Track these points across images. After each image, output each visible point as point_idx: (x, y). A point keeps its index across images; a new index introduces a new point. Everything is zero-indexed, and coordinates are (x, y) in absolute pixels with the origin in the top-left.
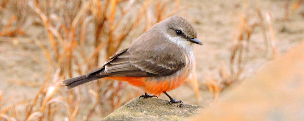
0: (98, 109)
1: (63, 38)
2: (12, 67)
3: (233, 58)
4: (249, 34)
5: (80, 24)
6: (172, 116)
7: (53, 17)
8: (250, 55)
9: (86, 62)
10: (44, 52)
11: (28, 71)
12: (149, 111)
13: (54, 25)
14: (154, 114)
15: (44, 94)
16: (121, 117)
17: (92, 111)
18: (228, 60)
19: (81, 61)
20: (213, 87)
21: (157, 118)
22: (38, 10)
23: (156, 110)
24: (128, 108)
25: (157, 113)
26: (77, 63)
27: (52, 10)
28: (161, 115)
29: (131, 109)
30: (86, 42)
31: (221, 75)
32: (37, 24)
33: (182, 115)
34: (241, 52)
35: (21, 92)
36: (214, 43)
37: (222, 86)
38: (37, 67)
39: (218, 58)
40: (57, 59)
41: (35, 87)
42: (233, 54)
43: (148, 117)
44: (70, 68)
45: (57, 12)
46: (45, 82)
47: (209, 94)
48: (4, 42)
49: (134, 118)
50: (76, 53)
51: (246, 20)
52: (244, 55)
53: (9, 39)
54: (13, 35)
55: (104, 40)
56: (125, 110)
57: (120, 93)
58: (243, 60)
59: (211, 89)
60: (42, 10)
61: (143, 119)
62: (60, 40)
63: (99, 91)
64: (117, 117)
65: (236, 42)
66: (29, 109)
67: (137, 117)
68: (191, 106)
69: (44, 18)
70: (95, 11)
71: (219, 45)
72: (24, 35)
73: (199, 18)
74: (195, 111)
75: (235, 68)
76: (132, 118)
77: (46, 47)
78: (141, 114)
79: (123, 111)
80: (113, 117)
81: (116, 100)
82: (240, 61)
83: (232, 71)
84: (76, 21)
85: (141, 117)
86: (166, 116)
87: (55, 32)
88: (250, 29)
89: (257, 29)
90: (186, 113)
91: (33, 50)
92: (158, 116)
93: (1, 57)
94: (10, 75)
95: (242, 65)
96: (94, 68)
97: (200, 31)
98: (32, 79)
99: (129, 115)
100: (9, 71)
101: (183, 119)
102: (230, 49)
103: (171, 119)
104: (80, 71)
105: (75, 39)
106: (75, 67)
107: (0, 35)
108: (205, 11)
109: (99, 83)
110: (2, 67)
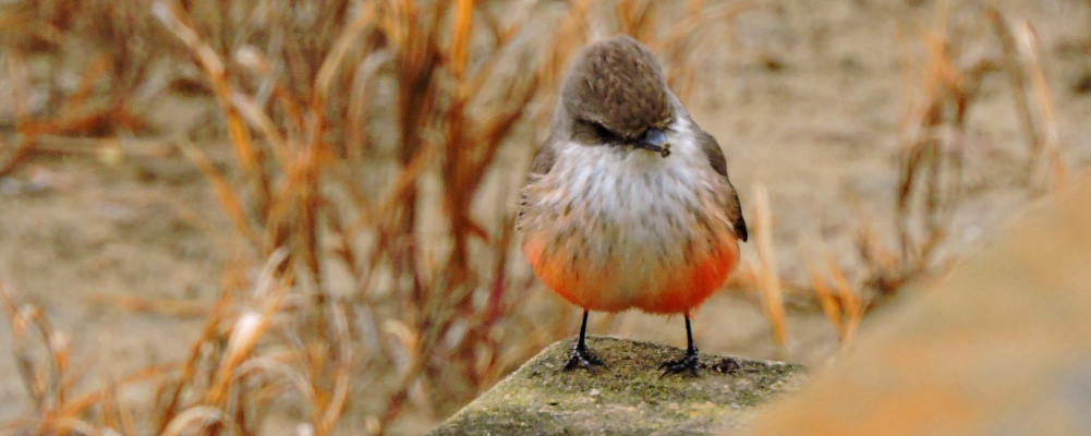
0: (418, 392)
1: (283, 133)
2: (98, 246)
3: (905, 190)
4: (963, 103)
5: (345, 82)
6: (695, 405)
7: (247, 57)
8: (968, 177)
9: (369, 219)
10: (215, 189)
11: (159, 258)
12: (612, 389)
13: (249, 90)
14: (629, 399)
15: (222, 342)
16: (508, 414)
17: (399, 400)
18: (889, 198)
19: (351, 216)
20: (839, 300)
21: (642, 412)
22: (187, 35)
23: (638, 384)
24: (535, 379)
25: (642, 393)
26: (337, 227)
27: (241, 34)
28: (654, 403)
29: (545, 383)
30: (369, 147)
31: (865, 253)
32: (188, 88)
33: (732, 401)
34: (935, 170)
35: (136, 337)
36: (835, 139)
37: (870, 294)
38: (190, 244)
39: (851, 191)
40: (262, 211)
41: (184, 316)
42: (905, 177)
43: (607, 412)
44: (312, 243)
45: (259, 38)
46: (224, 296)
47: (825, 326)
48: (69, 154)
49: (558, 416)
50: (332, 190)
51: (950, 51)
52: (945, 178)
53: (85, 144)
54: (101, 128)
55: (434, 137)
56: (522, 386)
57: (498, 331)
58: (943, 196)
59: (830, 306)
60: (205, 33)
61: (589, 418)
62: (273, 141)
63: (423, 326)
64: (496, 413)
65: (914, 133)
66: (168, 397)
67: (567, 412)
68: (763, 365)
69: (213, 61)
70: (397, 33)
71: (851, 144)
72: (142, 128)
73: (776, 49)
74: (780, 382)
75: (915, 227)
76: (548, 414)
77: (221, 170)
78: (582, 399)
79: (517, 391)
80: (480, 412)
81: (483, 356)
82: (931, 204)
83: (904, 240)
84: (327, 74)
85: (583, 411)
86: (673, 405)
87: (253, 112)
88: (963, 83)
89: (989, 82)
90: (747, 390)
91: (176, 182)
92: (642, 405)
93: (60, 212)
94: (94, 275)
95: (939, 217)
96: (400, 243)
97: (782, 97)
98: (175, 286)
99: (538, 404)
100: (89, 261)
101: (737, 412)
102: (895, 158)
103: (693, 416)
104: (347, 256)
105: (329, 137)
106: (328, 240)
107: (53, 130)
108: (799, 22)
109: (419, 294)
110: (64, 246)
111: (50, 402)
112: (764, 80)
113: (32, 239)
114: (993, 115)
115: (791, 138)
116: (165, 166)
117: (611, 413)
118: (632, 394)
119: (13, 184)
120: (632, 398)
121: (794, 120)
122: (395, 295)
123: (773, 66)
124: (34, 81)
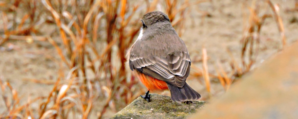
1: (75, 35)
2: (26, 65)
3: (244, 49)
4: (259, 26)
5: (93, 20)
6: (179, 113)
7: (65, 14)
8: (261, 46)
9: (98, 58)
10: (57, 50)
11: (42, 68)
12: (157, 109)
13: (66, 23)
14: (161, 111)
15: (57, 92)
16: (128, 115)
18: (240, 52)
19: (94, 56)
20: (224, 80)
21: (165, 115)
22: (49, 8)
23: (163, 107)
24: (136, 106)
25: (164, 110)
26: (90, 60)
27: (64, 8)
28: (168, 113)
29: (138, 107)
30: (99, 38)
31: (233, 67)
32: (50, 22)
33: (189, 112)
34: (252, 44)
35: (36, 90)
36: (226, 36)
37: (234, 78)
38: (51, 64)
39: (229, 50)
40: (70, 56)
41: (49, 84)
42: (244, 46)
43: (155, 115)
44: (83, 64)
45: (69, 9)
46: (59, 80)
47: (220, 86)
48: (18, 40)
49: (142, 116)
50: (89, 49)
51: (256, 12)
52: (255, 46)
53: (23, 37)
54: (27, 33)
55: (116, 36)
56: (132, 108)
58: (254, 51)
59: (222, 82)
60: (54, 7)
61: (150, 116)
62: (73, 37)
63: (113, 88)
64: (125, 115)
65: (247, 34)
66: (43, 107)
67: (144, 115)
68: (198, 102)
69: (56, 15)
70: (105, 9)
71: (230, 37)
72: (38, 33)
73: (210, 11)
74: (202, 107)
75: (247, 60)
76: (139, 116)
77: (59, 44)
78: (148, 111)
79: (131, 109)
80: (120, 115)
82: (251, 53)
83: (244, 63)
84: (88, 17)
85: (149, 115)
86: (173, 113)
87: (67, 29)
88: (260, 21)
89: (267, 20)
90: (193, 109)
91: (47, 48)
92: (165, 113)
93: (16, 55)
94: (25, 73)
95: (253, 57)
96: (107, 65)
97: (211, 24)
98: (47, 76)
99: (136, 113)
100: (23, 69)
101: (190, 115)
102: (241, 41)
103: (179, 116)
104: (93, 68)
105: (88, 36)
106: (87, 64)
107: (14, 34)
108: (216, 4)
109: (112, 78)
110: (17, 65)
111: (11, 108)
112: (207, 19)
113: (8, 63)
114: (269, 29)
115: (213, 35)
116: (44, 44)
117: (156, 115)
118: (162, 110)
119: (3, 48)
120: (162, 111)
121: (215, 30)
122: (106, 78)
123: (209, 16)
124: (9, 21)
